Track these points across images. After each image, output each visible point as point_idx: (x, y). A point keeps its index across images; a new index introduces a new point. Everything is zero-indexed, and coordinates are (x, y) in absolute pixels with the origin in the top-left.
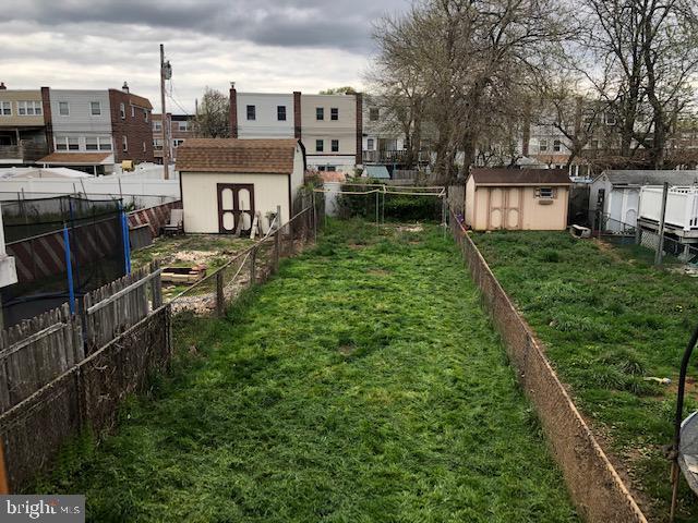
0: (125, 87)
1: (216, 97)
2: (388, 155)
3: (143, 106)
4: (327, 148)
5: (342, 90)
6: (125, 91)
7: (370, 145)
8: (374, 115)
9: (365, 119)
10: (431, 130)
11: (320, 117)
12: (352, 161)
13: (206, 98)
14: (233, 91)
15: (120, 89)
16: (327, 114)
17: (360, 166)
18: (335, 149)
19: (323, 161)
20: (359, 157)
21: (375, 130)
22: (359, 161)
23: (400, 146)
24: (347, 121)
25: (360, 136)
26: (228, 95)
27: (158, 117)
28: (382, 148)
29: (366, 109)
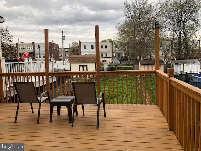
0: (53, 42)
1: (75, 43)
2: (120, 57)
3: (57, 46)
4: (104, 55)
5: (108, 40)
6: (53, 43)
7: (116, 55)
8: (116, 47)
9: (114, 48)
10: (131, 51)
11: (102, 48)
12: (111, 59)
13: (73, 43)
14: (80, 42)
15: (52, 42)
16: (104, 47)
17: (113, 60)
18: (106, 56)
19: (103, 59)
20: (113, 58)
21: (117, 50)
23: (123, 55)
24: (109, 49)
25: (113, 52)
27: (61, 48)
28: (119, 55)
29: (114, 46)
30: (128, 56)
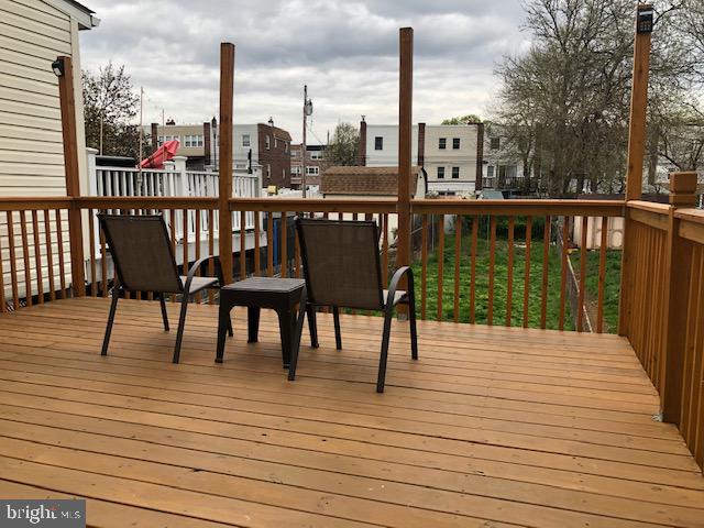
0: (271, 121)
1: (347, 129)
2: (508, 182)
3: (284, 137)
4: (448, 174)
5: (466, 119)
6: (270, 125)
7: (490, 172)
8: (495, 144)
9: (485, 148)
10: (548, 160)
11: (442, 146)
12: (472, 187)
13: (339, 128)
14: (363, 125)
15: (267, 123)
16: (449, 144)
17: (478, 192)
18: (455, 176)
19: (443, 187)
20: (479, 183)
21: (494, 157)
22: (479, 187)
23: (520, 173)
24: (468, 150)
25: (480, 163)
26: (359, 127)
27: (297, 147)
28: (502, 176)
29: (487, 139)
30: (537, 177)
